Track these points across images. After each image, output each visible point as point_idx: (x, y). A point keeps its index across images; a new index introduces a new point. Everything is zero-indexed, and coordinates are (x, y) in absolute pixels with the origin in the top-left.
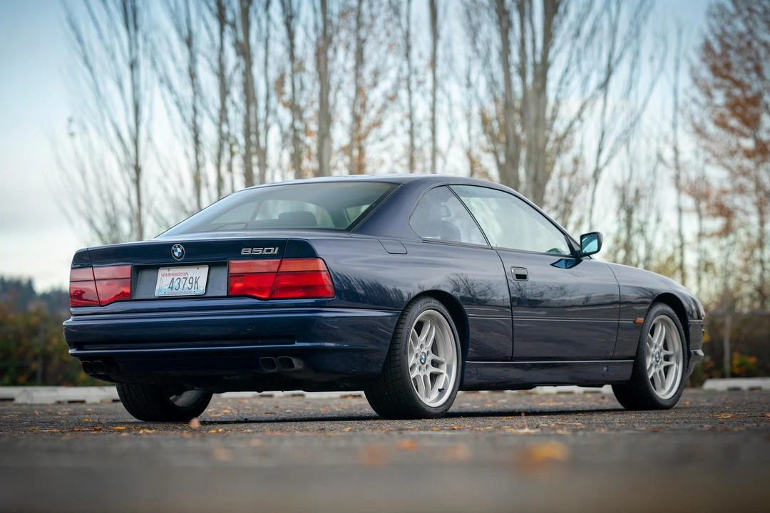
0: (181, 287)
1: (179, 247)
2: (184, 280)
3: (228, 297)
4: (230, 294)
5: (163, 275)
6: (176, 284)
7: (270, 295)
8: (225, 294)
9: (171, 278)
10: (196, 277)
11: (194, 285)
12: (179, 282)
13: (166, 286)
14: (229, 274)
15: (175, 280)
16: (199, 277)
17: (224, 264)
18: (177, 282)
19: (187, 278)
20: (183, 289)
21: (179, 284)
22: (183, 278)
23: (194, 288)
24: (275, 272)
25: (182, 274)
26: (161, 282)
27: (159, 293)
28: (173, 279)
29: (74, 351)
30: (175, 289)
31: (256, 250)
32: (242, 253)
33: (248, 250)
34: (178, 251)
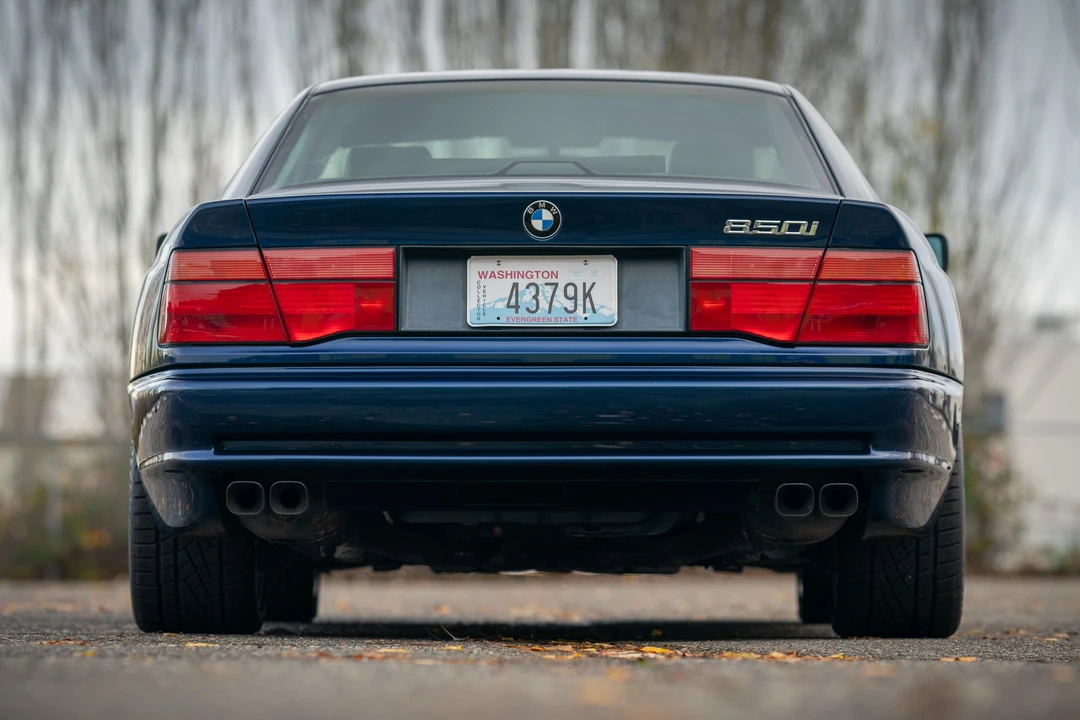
0: (544, 305)
1: (548, 207)
2: (550, 289)
3: (690, 334)
4: (693, 328)
5: (482, 275)
6: (526, 298)
7: (797, 334)
8: (678, 326)
9: (509, 282)
10: (584, 284)
11: (580, 302)
12: (534, 293)
13: (497, 302)
14: (689, 277)
15: (521, 288)
16: (594, 284)
17: (672, 255)
18: (530, 293)
19: (556, 285)
20: (550, 312)
21: (535, 297)
22: (546, 284)
23: (580, 309)
24: (810, 280)
25: (540, 274)
26: (481, 291)
27: (479, 319)
28: (515, 285)
29: (207, 455)
30: (528, 309)
31: (762, 224)
32: (728, 230)
33: (743, 223)
34: (544, 218)
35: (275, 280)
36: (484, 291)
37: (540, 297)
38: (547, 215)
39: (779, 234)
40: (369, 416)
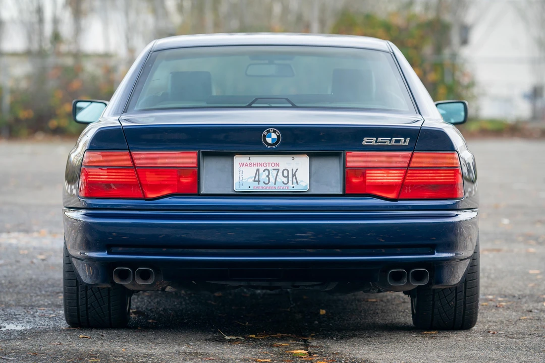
0: (272, 180)
1: (275, 132)
2: (275, 172)
3: (344, 195)
4: (347, 192)
5: (241, 165)
6: (263, 177)
7: (398, 195)
8: (339, 191)
9: (255, 168)
10: (293, 169)
11: (290, 179)
12: (267, 174)
13: (249, 178)
14: (345, 166)
15: (261, 171)
16: (297, 169)
17: (337, 155)
18: (265, 174)
19: (278, 170)
20: (275, 184)
21: (268, 176)
22: (273, 169)
23: (290, 182)
24: (405, 167)
25: (270, 164)
26: (241, 173)
27: (239, 187)
28: (258, 170)
29: (103, 255)
30: (264, 182)
31: (382, 140)
32: (364, 143)
33: (372, 140)
34: (272, 137)
35: (137, 167)
36: (242, 173)
37: (270, 176)
38: (274, 136)
39: (390, 144)
40: (183, 234)
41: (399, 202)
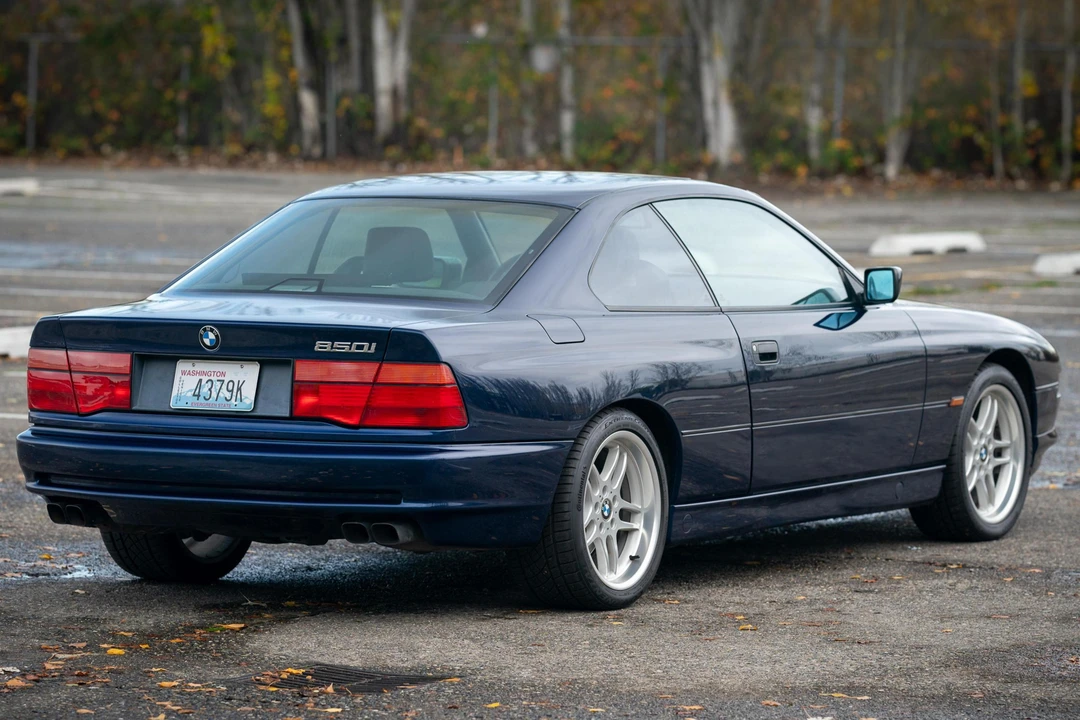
0: (214, 395)
1: (212, 330)
2: (219, 384)
3: (292, 418)
4: (294, 415)
5: (183, 373)
6: (205, 390)
7: (362, 420)
8: (288, 415)
9: (197, 378)
10: (239, 381)
11: (234, 394)
12: (210, 386)
13: (188, 392)
14: (293, 380)
15: (203, 382)
16: (244, 382)
17: (286, 363)
18: (208, 386)
19: (223, 381)
20: (217, 400)
21: (210, 390)
22: (218, 381)
23: (234, 398)
24: (370, 383)
25: (216, 373)
27: (176, 403)
28: (200, 381)
30: (204, 398)
31: (339, 345)
32: (316, 348)
33: (326, 344)
34: (210, 337)
35: (72, 366)
36: (182, 384)
37: (213, 390)
38: (212, 336)
39: (351, 351)
41: (361, 430)
